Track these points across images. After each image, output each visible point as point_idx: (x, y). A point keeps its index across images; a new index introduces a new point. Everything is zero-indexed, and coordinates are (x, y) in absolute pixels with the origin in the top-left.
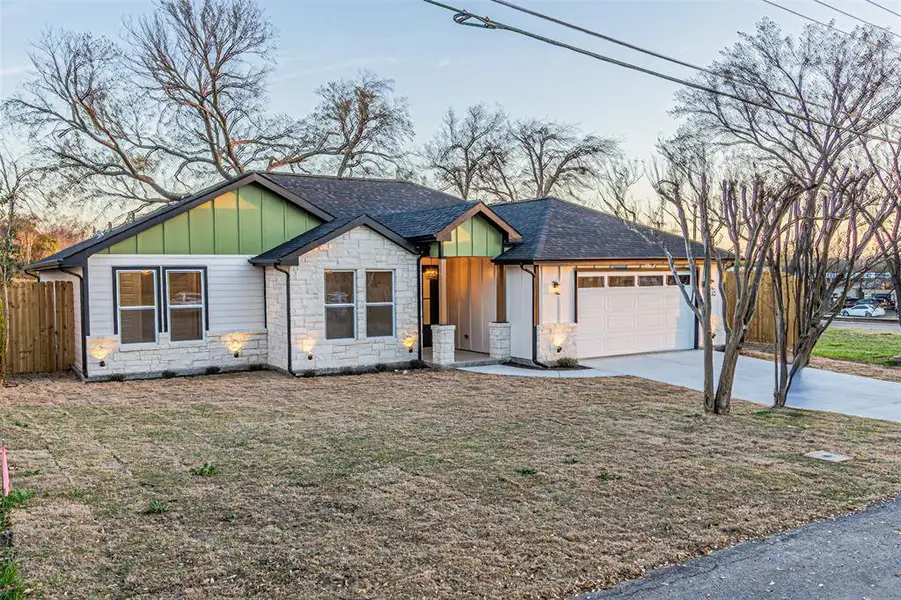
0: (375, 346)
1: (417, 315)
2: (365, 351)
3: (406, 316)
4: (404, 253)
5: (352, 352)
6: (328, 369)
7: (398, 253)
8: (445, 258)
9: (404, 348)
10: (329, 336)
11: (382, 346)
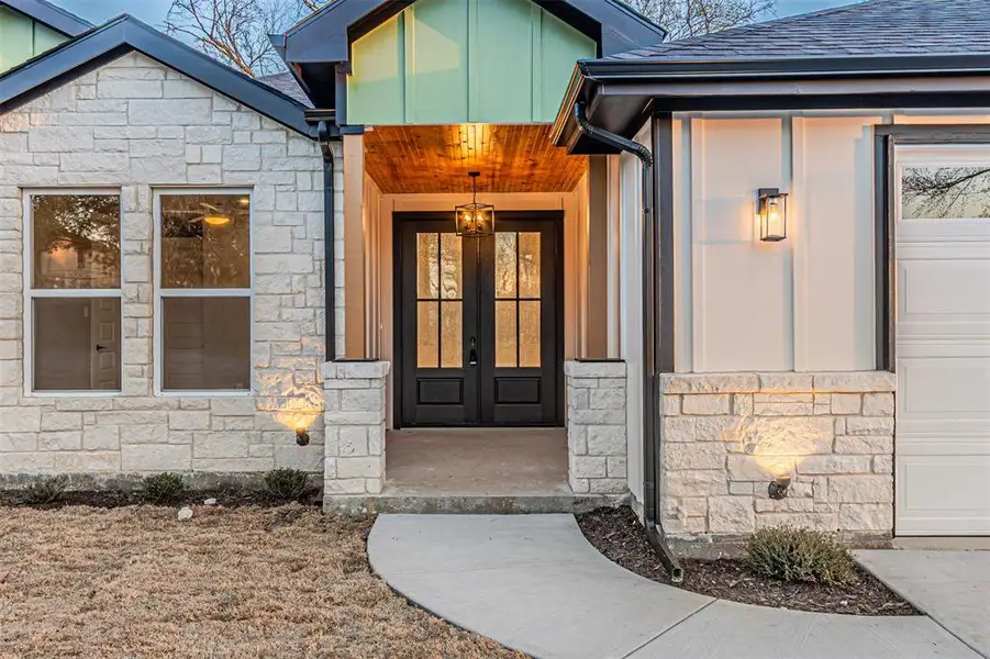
0: (178, 419)
1: (322, 330)
2: (145, 435)
3: (288, 333)
4: (281, 136)
5: (106, 433)
6: (22, 478)
7: (259, 137)
8: (358, 130)
9: (281, 429)
10: (39, 385)
11: (202, 419)
